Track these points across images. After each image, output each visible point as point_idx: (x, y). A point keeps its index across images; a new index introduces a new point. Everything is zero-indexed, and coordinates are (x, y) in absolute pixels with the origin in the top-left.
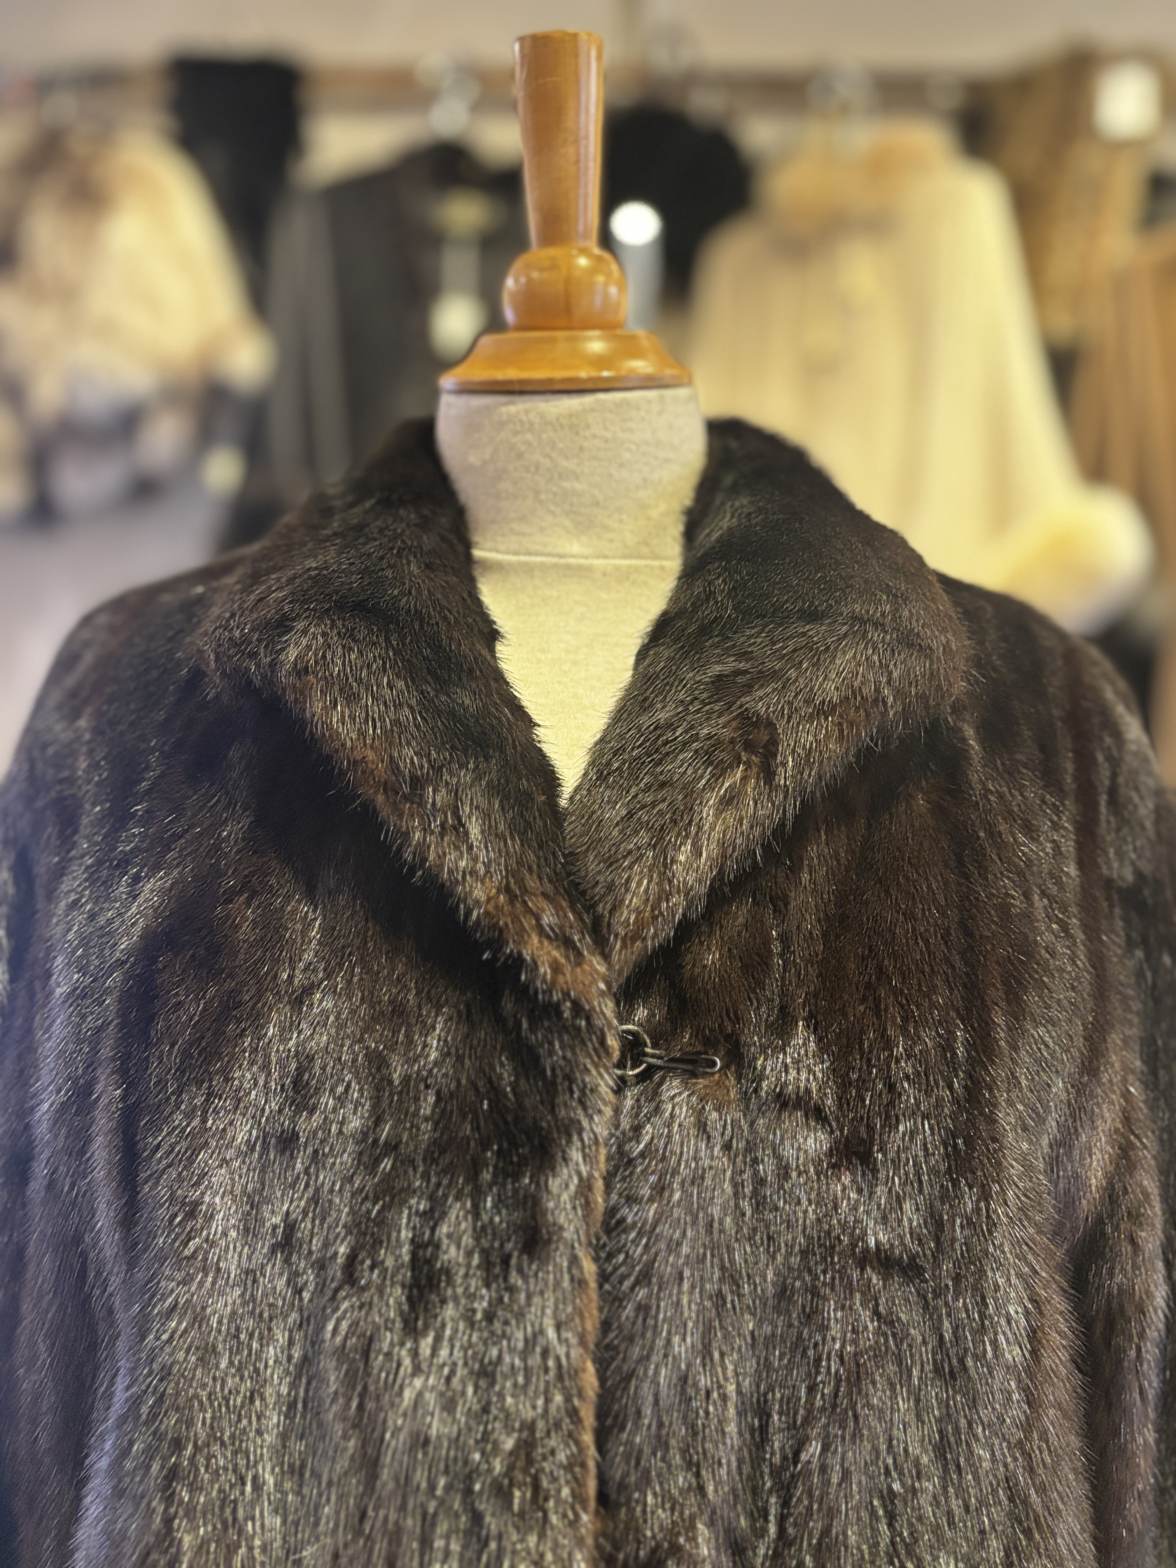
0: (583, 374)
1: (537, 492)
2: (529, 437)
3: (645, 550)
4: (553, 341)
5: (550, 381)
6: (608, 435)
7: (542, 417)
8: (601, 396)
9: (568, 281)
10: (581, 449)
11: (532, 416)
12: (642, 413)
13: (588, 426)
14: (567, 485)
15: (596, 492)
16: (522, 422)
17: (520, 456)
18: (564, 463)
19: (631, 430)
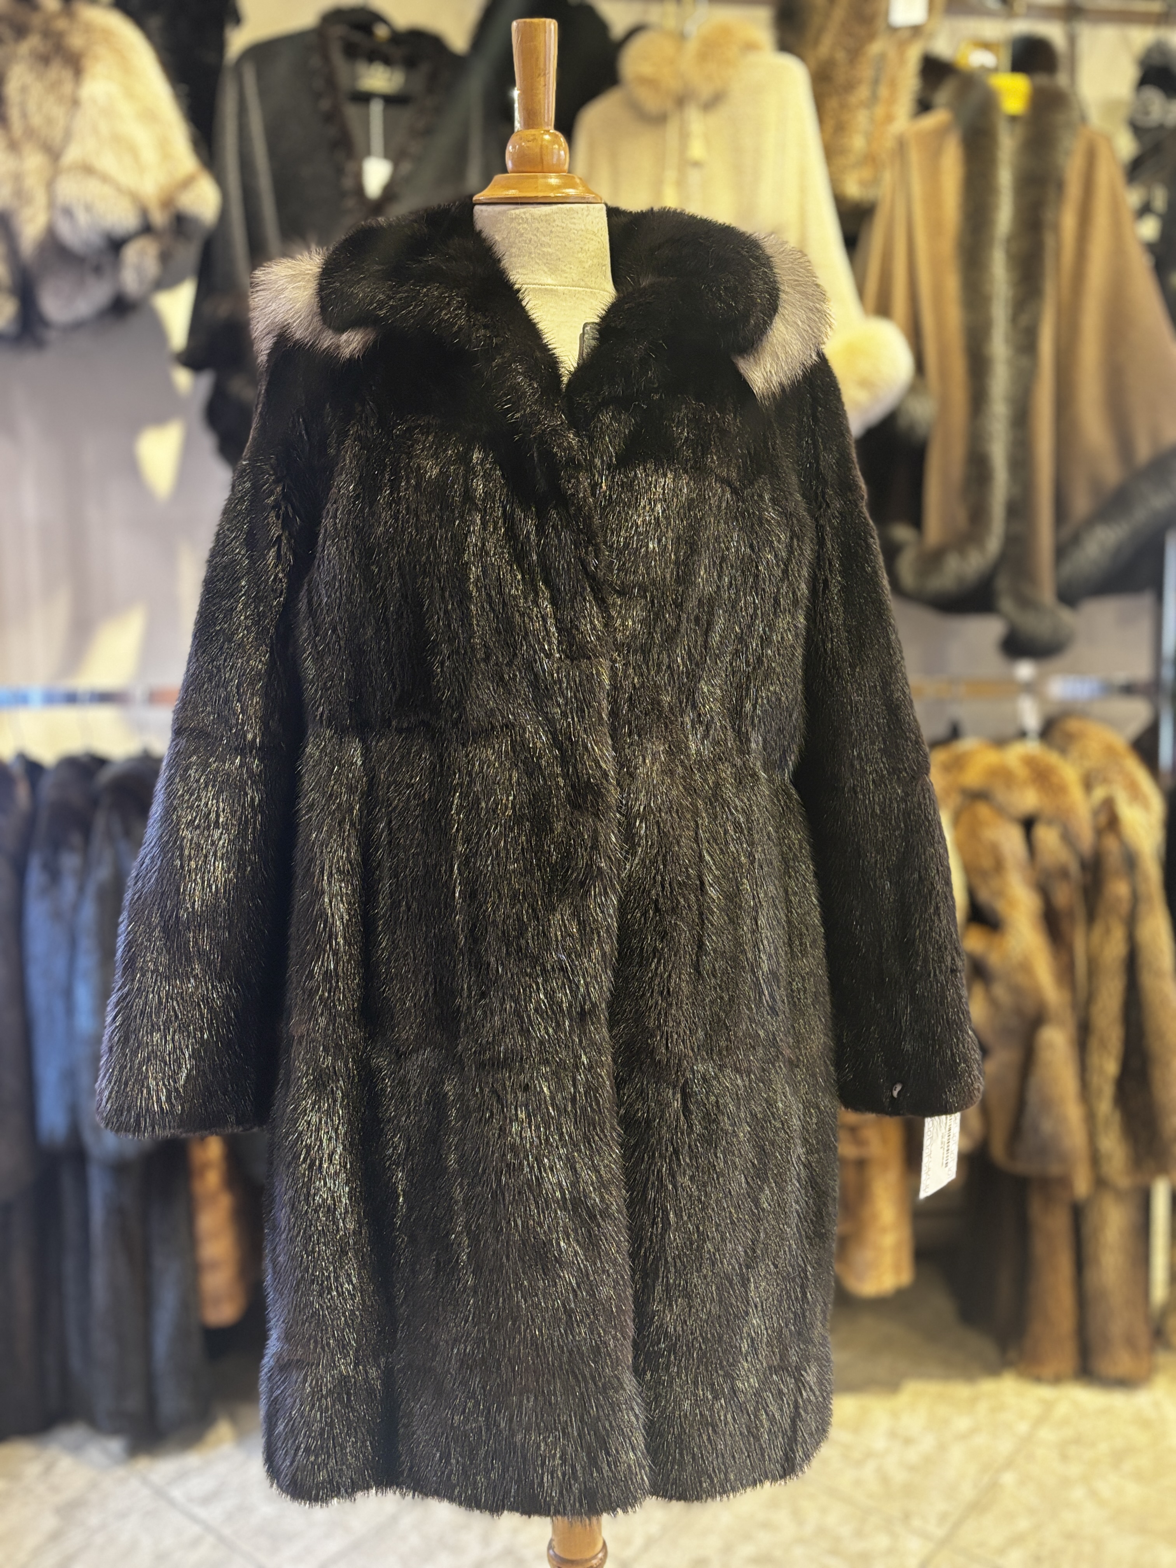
0: (552, 195)
1: (531, 253)
2: (525, 226)
3: (582, 283)
4: (536, 177)
5: (536, 197)
6: (564, 225)
7: (532, 215)
8: (560, 206)
9: (541, 147)
10: (551, 232)
11: (527, 215)
12: (580, 215)
13: (554, 221)
14: (545, 249)
15: (558, 253)
16: (522, 218)
17: (522, 235)
18: (543, 239)
19: (575, 224)
